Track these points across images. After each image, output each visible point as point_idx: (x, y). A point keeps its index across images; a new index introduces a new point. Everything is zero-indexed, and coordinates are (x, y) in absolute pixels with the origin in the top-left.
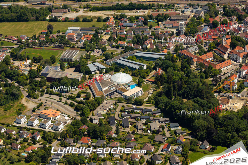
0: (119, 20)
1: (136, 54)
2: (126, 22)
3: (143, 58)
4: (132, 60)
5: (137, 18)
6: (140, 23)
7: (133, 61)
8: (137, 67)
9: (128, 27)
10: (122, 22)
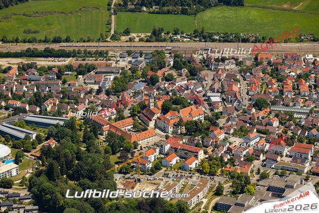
0: (25, 70)
1: (28, 118)
2: (34, 74)
3: (36, 124)
4: (19, 126)
5: (50, 68)
6: (51, 76)
7: (22, 127)
8: (22, 136)
9: (33, 81)
10: (28, 74)
